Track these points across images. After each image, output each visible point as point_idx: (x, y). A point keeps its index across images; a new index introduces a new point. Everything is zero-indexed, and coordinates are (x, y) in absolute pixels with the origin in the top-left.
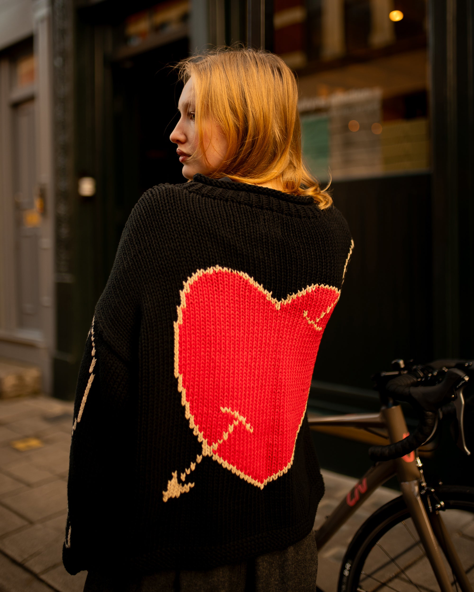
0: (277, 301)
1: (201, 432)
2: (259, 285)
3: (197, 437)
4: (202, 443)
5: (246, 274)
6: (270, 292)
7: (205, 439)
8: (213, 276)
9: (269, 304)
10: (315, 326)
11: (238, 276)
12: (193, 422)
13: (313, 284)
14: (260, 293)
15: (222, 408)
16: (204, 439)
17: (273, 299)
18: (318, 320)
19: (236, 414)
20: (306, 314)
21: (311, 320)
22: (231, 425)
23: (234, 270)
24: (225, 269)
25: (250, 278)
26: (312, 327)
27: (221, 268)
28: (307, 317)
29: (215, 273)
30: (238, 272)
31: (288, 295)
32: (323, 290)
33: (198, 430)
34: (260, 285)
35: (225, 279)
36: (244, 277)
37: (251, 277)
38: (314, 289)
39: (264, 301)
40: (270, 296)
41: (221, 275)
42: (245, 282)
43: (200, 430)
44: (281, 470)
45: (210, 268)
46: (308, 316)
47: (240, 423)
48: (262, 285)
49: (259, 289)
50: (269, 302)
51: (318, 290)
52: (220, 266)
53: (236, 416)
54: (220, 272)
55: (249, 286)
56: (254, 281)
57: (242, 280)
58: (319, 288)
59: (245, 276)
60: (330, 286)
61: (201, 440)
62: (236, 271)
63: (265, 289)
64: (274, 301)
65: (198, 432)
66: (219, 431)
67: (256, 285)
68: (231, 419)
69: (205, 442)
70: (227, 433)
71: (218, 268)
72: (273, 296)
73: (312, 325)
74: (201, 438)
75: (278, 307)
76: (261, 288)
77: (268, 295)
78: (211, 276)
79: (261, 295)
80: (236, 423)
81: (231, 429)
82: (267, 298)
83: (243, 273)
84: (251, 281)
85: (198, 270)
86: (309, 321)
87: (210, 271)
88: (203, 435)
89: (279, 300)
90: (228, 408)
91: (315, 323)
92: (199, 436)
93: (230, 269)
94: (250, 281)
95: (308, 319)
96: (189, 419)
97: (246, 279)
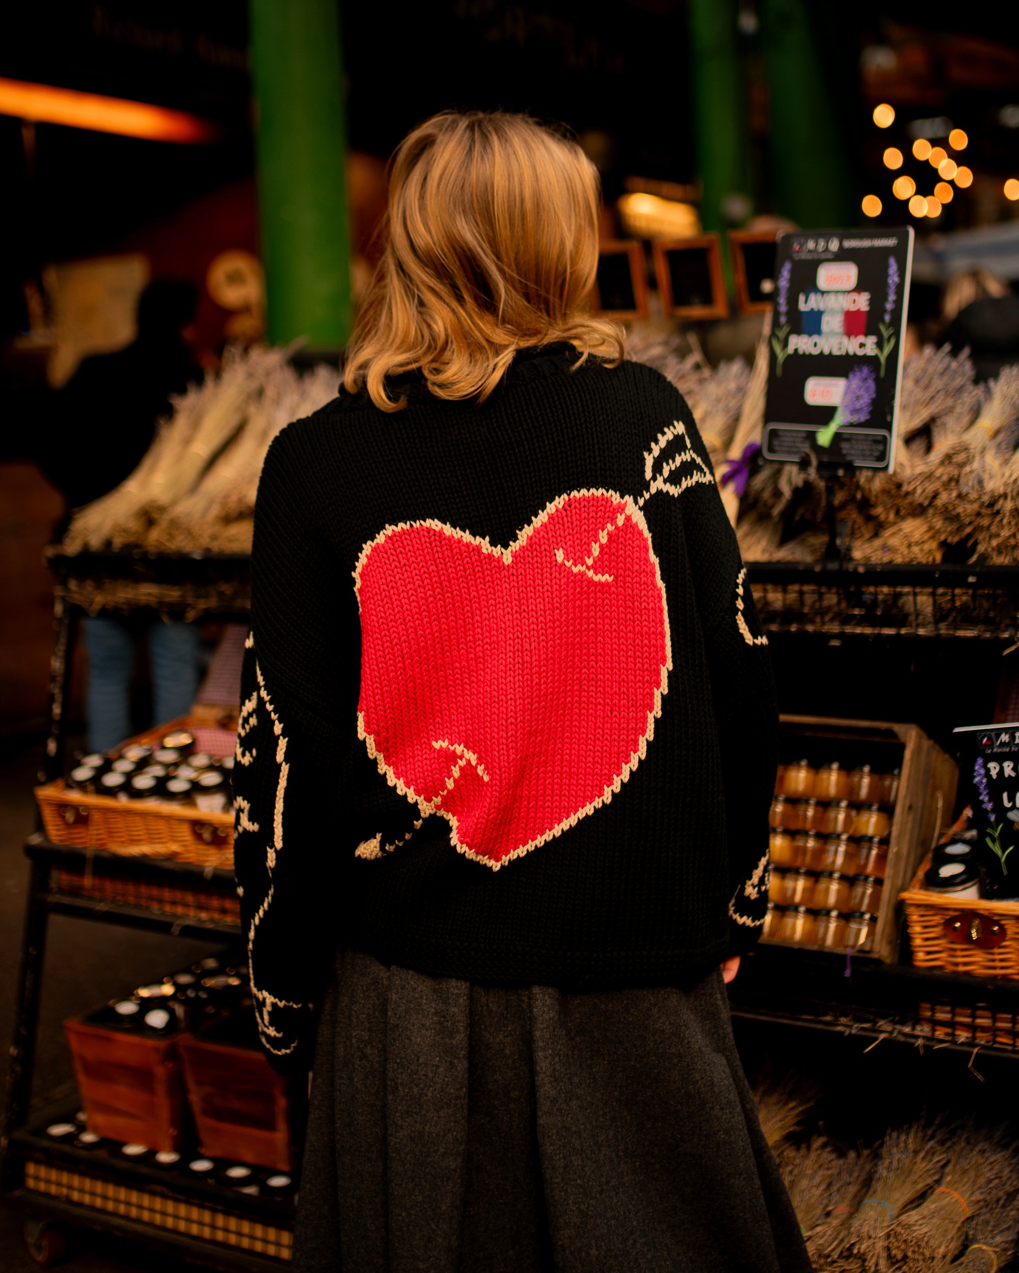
0: (503, 550)
1: (409, 788)
2: (462, 533)
3: (405, 796)
4: (416, 803)
5: (436, 520)
6: (484, 538)
7: (420, 796)
8: (386, 545)
9: (490, 559)
10: (590, 573)
11: (423, 530)
12: (393, 776)
13: (557, 497)
14: (468, 545)
15: (434, 743)
16: (417, 797)
17: (493, 548)
18: (590, 562)
19: (459, 749)
20: (560, 555)
21: (576, 566)
22: (455, 766)
23: (415, 522)
24: (401, 525)
25: (444, 526)
26: (584, 577)
27: (393, 527)
28: (566, 562)
29: (389, 538)
30: (422, 522)
31: (517, 532)
32: (579, 501)
33: (403, 785)
34: (465, 532)
35: (405, 543)
36: (434, 527)
37: (446, 524)
38: (560, 506)
39: (480, 557)
40: (488, 545)
41: (398, 538)
42: (437, 534)
43: (408, 785)
44: (550, 830)
45: (379, 534)
46: (567, 558)
47: (469, 761)
48: (467, 531)
49: (464, 539)
50: (490, 556)
51: (569, 504)
52: (390, 525)
53: (458, 752)
54: (394, 534)
55: (444, 539)
56: (452, 529)
57: (432, 532)
58: (569, 500)
59: (434, 524)
60: (588, 490)
61: (415, 800)
62: (418, 522)
63: (475, 536)
64: (497, 551)
65: (405, 789)
66: (437, 779)
67: (457, 533)
68: (453, 758)
69: (420, 799)
70: (452, 779)
71: (389, 530)
72: (493, 543)
73: (582, 574)
74: (412, 797)
75: (507, 559)
76: (467, 537)
77: (485, 544)
78: (383, 546)
79: (471, 548)
80: (462, 763)
81: (456, 772)
82: (484, 551)
83: (431, 521)
84: (448, 530)
85: (364, 545)
86: (573, 567)
87: (380, 538)
88: (414, 790)
89: (506, 546)
90: (444, 741)
91: (588, 568)
92: (408, 794)
93: (408, 523)
94: (445, 531)
95: (568, 564)
96: (385, 773)
97: (437, 529)
